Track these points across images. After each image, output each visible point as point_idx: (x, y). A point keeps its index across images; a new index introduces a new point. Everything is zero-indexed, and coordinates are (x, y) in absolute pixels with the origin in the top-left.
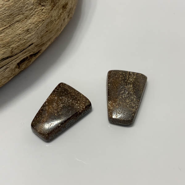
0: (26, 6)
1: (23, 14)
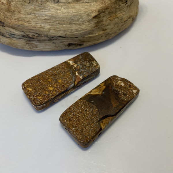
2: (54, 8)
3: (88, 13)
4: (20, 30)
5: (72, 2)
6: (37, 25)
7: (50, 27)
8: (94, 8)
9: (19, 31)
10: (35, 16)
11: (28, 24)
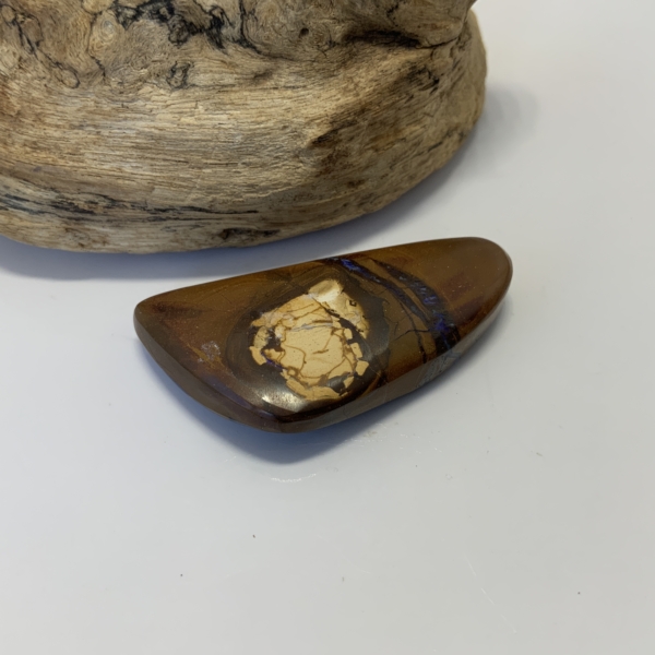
1: (260, 157)
2: (167, 106)
3: (293, 126)
4: (43, 184)
5: (233, 86)
6: (107, 167)
7: (154, 174)
8: (314, 108)
9: (38, 186)
10: (98, 133)
11: (71, 163)
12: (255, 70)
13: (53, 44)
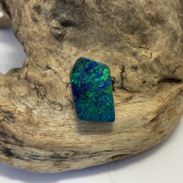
0: (135, 125)
1: (131, 128)
3: (143, 116)
4: (48, 149)
8: (149, 108)
10: (70, 127)
11: (60, 140)
12: (126, 97)
13: (51, 95)
